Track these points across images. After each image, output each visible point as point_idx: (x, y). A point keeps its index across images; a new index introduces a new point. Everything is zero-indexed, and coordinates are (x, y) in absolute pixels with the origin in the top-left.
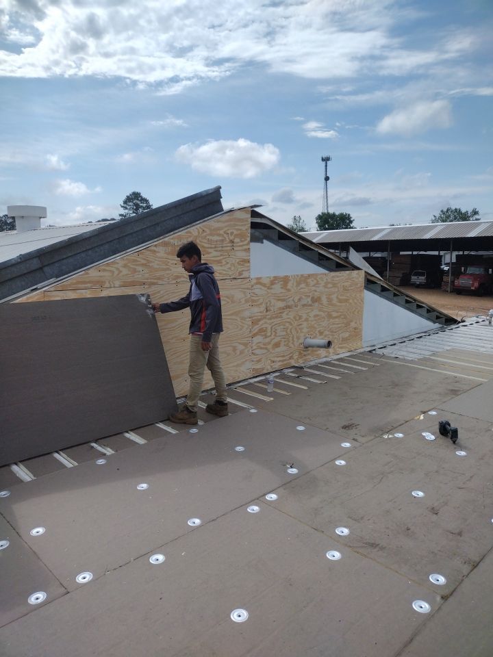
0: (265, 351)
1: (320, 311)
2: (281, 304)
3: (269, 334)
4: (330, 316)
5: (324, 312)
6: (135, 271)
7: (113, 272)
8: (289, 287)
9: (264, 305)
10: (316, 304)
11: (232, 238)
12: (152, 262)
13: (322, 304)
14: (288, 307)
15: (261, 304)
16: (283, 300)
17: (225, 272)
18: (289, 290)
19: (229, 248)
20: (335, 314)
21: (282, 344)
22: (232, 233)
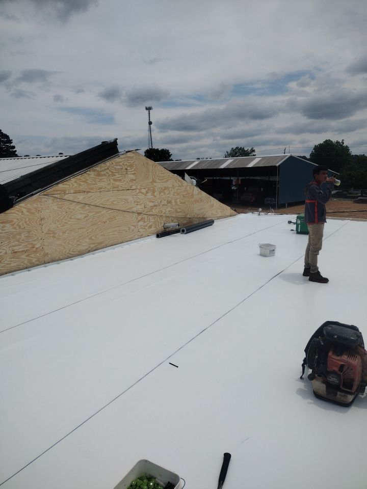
0: (144, 230)
1: (171, 208)
2: (152, 204)
3: (146, 221)
4: (176, 211)
5: (174, 209)
6: (80, 185)
7: (70, 185)
8: (155, 195)
9: (143, 205)
10: (169, 205)
11: (126, 167)
12: (88, 180)
13: (172, 204)
14: (155, 206)
15: (142, 204)
16: (153, 202)
17: (123, 186)
18: (155, 196)
19: (125, 173)
20: (179, 210)
21: (153, 226)
22: (126, 164)
